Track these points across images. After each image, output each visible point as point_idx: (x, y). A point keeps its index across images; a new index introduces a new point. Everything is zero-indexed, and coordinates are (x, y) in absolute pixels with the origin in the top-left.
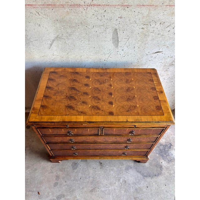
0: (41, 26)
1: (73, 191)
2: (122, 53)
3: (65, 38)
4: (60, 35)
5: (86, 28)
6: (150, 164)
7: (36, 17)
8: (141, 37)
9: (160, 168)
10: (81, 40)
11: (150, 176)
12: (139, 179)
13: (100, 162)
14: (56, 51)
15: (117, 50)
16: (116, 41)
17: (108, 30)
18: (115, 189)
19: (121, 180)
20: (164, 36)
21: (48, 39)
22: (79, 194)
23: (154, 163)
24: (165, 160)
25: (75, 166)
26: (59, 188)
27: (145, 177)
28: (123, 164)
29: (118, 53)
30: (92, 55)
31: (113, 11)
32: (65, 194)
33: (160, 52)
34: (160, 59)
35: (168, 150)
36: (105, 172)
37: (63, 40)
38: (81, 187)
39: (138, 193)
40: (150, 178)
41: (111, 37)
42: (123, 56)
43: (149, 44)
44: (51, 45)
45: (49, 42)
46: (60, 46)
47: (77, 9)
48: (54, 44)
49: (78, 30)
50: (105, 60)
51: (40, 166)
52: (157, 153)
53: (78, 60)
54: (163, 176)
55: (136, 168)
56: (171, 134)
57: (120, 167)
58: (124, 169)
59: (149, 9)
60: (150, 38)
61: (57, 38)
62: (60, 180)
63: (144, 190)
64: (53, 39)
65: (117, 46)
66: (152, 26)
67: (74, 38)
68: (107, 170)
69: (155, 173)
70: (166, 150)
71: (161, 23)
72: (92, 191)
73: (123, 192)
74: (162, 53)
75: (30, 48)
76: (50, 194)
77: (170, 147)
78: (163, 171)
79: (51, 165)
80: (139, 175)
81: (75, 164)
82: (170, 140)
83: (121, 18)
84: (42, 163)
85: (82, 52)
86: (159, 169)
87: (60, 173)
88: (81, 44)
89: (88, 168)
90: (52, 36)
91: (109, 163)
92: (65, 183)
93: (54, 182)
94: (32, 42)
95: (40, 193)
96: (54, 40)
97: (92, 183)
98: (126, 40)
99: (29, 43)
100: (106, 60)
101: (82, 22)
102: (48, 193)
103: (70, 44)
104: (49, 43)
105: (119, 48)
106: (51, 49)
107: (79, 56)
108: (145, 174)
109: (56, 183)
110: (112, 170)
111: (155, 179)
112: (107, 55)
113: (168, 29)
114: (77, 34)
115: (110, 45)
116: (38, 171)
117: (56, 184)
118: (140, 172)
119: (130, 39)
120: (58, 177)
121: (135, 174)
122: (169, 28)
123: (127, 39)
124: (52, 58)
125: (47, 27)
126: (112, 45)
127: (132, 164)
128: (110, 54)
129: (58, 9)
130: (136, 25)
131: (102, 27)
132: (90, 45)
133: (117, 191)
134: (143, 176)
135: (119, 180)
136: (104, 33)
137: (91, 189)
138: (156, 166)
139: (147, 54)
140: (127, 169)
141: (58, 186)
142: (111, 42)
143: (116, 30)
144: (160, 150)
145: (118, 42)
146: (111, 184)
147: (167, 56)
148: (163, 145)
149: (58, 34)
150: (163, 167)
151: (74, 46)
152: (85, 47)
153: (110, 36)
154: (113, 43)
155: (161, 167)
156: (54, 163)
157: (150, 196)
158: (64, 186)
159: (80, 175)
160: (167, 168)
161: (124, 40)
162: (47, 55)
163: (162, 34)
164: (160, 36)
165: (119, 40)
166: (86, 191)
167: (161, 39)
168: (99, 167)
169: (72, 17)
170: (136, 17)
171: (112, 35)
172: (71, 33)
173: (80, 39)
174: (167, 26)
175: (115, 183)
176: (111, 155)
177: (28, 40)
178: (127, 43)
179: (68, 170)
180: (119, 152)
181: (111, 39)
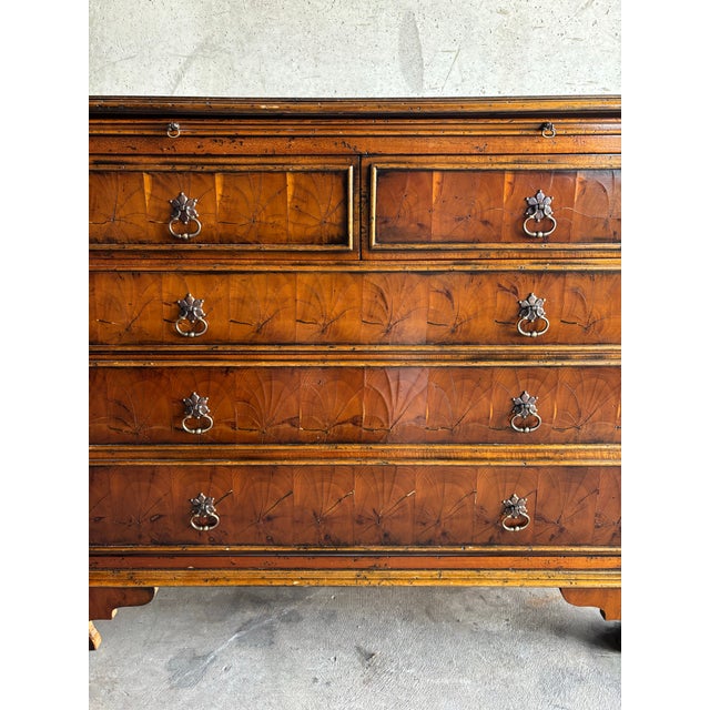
3: (232, 47)
4: (217, 37)
5: (307, 7)
8: (503, 47)
10: (288, 59)
13: (359, 649)
16: (413, 62)
17: (382, 17)
20: (582, 44)
21: (171, 51)
25: (189, 668)
28: (520, 663)
37: (226, 56)
41: (395, 45)
43: (535, 74)
44: (179, 79)
45: (175, 66)
46: (211, 83)
48: (191, 74)
49: (282, 14)
57: (503, 673)
58: (529, 685)
60: (533, 51)
61: (206, 48)
64: (190, 51)
67: (265, 50)
88: (289, 77)
90: (188, 42)
91: (424, 654)
94: (114, 63)
96: (191, 58)
98: (446, 56)
99: (102, 69)
103: (246, 75)
104: (172, 68)
110: (448, 693)
113: (590, 14)
114: (277, 31)
119: (463, 55)
122: (590, 10)
123: (453, 55)
125: (174, 5)
126: (401, 79)
131: (363, 5)
132: (318, 81)
136: (370, 28)
142: (397, 65)
143: (410, 15)
145: (421, 65)
149: (209, 32)
151: (263, 81)
152: (302, 89)
153: (392, 41)
154: (404, 71)
161: (441, 57)
163: (571, 34)
164: (566, 42)
165: (425, 59)
167: (573, 54)
168: (356, 674)
171: (396, 36)
172: (255, 29)
173: (284, 54)
174: (583, 5)
176: (430, 543)
177: (100, 58)
178: (453, 73)
179: (137, 689)
180: (481, 485)
181: (396, 55)
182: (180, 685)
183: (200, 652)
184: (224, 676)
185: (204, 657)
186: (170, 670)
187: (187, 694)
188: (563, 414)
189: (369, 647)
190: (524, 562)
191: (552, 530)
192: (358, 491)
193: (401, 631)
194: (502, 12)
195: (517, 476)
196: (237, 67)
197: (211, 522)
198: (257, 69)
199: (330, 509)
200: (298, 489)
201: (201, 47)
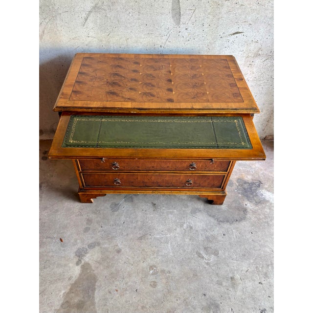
1: (113, 238)
2: (186, 34)
3: (106, 8)
4: (100, 4)
6: (229, 206)
8: (212, 8)
9: (243, 211)
10: (128, 13)
11: (228, 221)
12: (212, 224)
13: (152, 203)
14: (92, 30)
15: (179, 29)
16: (177, 14)
18: (175, 237)
19: (185, 226)
20: (244, 7)
21: (82, 9)
22: (122, 243)
23: (234, 205)
24: (250, 202)
25: (115, 207)
26: (91, 234)
27: (220, 223)
28: (188, 206)
29: (180, 34)
30: (143, 36)
32: (101, 241)
33: (240, 33)
34: (240, 45)
35: (256, 190)
36: (160, 215)
37: (103, 11)
38: (125, 234)
39: (210, 241)
40: (228, 223)
41: (170, 7)
42: (188, 39)
43: (224, 19)
44: (86, 20)
45: (84, 15)
46: (98, 21)
48: (91, 18)
50: (161, 46)
51: (64, 207)
52: (239, 193)
53: (123, 46)
54: (247, 222)
55: (207, 212)
56: (261, 170)
57: (184, 209)
58: (189, 211)
60: (224, 10)
61: (96, 8)
62: (92, 224)
63: (220, 238)
64: (89, 9)
65: (178, 22)
67: (119, 9)
68: (163, 213)
69: (236, 217)
70: (253, 189)
72: (141, 238)
73: (187, 240)
74: (243, 34)
75: (56, 24)
76: (78, 241)
77: (259, 186)
78: (248, 216)
79: (79, 206)
80: (212, 220)
81: (116, 205)
82: (259, 176)
84: (66, 204)
85: (129, 31)
86: (242, 213)
87: (92, 216)
88: (128, 19)
89: (134, 210)
90: (89, 6)
91: (167, 204)
92: (100, 229)
93: (84, 227)
94: (60, 14)
95: (63, 240)
96: (90, 12)
97: (140, 228)
98: (190, 11)
99: (56, 16)
100: (163, 45)
102: (76, 241)
103: (112, 19)
104: (83, 16)
105: (182, 26)
106: (85, 26)
107: (125, 39)
108: (221, 219)
109: (86, 228)
110: (171, 213)
111: (236, 225)
112: (165, 38)
115: (168, 21)
116: (60, 213)
117: (86, 230)
118: (213, 217)
119: (197, 11)
120: (89, 221)
121: (206, 219)
123: (193, 11)
124: (87, 43)
126: (172, 20)
127: (201, 205)
128: (168, 35)
132: (140, 21)
133: (178, 239)
134: (217, 221)
135: (182, 226)
137: (139, 236)
138: (238, 209)
139: (222, 35)
140: (194, 212)
141: (90, 232)
142: (171, 15)
144: (245, 189)
145: (180, 15)
146: (169, 230)
147: (250, 40)
148: (248, 183)
149: (96, 2)
150: (249, 210)
151: (118, 21)
152: (133, 24)
153: (169, 5)
154: (173, 17)
155: (245, 210)
156: (84, 204)
157: (229, 246)
158: (99, 232)
159: (123, 218)
160: (254, 212)
161: (188, 12)
162: (79, 37)
163: (240, 3)
164: (238, 6)
165: (182, 13)
166: (131, 239)
167: (240, 11)
168: (152, 209)
171: (171, 4)
173: (126, 10)
175: (176, 229)
176: (169, 186)
177: (54, 11)
178: (192, 18)
179: (105, 212)
180: (181, 178)
181: (170, 11)
182: (114, 211)
183: (117, 203)
184: (123, 209)
185: (118, 204)
186: (111, 207)
187: (116, 213)
188: (202, 166)
189: (155, 202)
190: (191, 190)
191: (198, 185)
192: (153, 178)
193: (162, 198)
195: (190, 176)
196: (108, 15)
197: (119, 183)
198: (116, 17)
199: (146, 181)
200: (139, 178)
201: (94, 8)
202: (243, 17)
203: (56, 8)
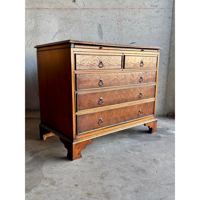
0: (50, 22)
3: (65, 31)
4: (62, 29)
5: (80, 23)
7: (49, 16)
8: (118, 31)
11: (147, 141)
12: (135, 142)
15: (102, 41)
16: (101, 33)
17: (94, 25)
20: (134, 30)
21: (53, 32)
24: (162, 134)
27: (141, 141)
31: (97, 12)
33: (134, 43)
35: (166, 130)
37: (63, 33)
39: (135, 147)
43: (125, 36)
44: (54, 37)
45: (54, 35)
46: (61, 37)
47: (75, 11)
48: (57, 36)
49: (75, 25)
57: (113, 137)
58: (117, 138)
59: (119, 11)
60: (124, 31)
61: (60, 31)
63: (142, 146)
65: (101, 37)
66: (124, 22)
67: (71, 31)
69: (153, 139)
70: (163, 130)
71: (129, 20)
73: (117, 147)
74: (136, 43)
75: (39, 39)
78: (162, 139)
80: (135, 140)
82: (167, 127)
83: (102, 16)
86: (157, 138)
88: (76, 36)
90: (56, 30)
93: (38, 144)
94: (42, 34)
96: (57, 33)
99: (39, 35)
101: (78, 20)
103: (68, 36)
105: (104, 40)
111: (153, 142)
113: (135, 24)
114: (74, 28)
115: (96, 37)
119: (110, 32)
121: (130, 140)
123: (108, 32)
125: (54, 23)
126: (98, 37)
129: (63, 11)
130: (113, 22)
131: (91, 23)
132: (82, 37)
134: (139, 140)
136: (92, 27)
140: (121, 138)
142: (97, 34)
143: (100, 25)
149: (60, 28)
150: (162, 137)
152: (79, 39)
153: (96, 30)
154: (99, 35)
155: (159, 137)
160: (166, 137)
161: (106, 33)
163: (132, 28)
164: (131, 30)
165: (103, 33)
167: (132, 32)
169: (71, 16)
170: (112, 16)
171: (97, 29)
172: (69, 28)
173: (75, 32)
174: (134, 22)
177: (39, 33)
178: (108, 35)
194: (118, 24)
196: (66, 34)
198: (70, 35)
201: (59, 31)
202: (134, 35)
203: (40, 31)
